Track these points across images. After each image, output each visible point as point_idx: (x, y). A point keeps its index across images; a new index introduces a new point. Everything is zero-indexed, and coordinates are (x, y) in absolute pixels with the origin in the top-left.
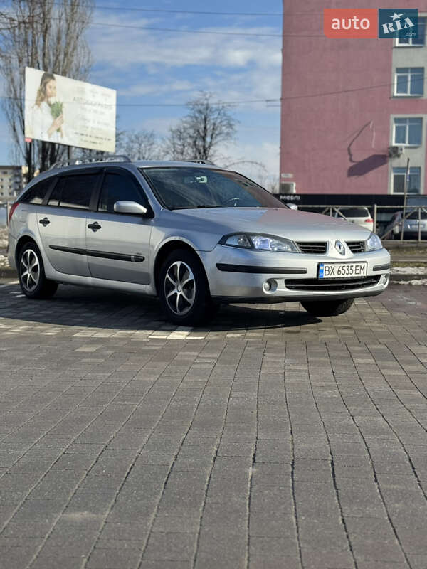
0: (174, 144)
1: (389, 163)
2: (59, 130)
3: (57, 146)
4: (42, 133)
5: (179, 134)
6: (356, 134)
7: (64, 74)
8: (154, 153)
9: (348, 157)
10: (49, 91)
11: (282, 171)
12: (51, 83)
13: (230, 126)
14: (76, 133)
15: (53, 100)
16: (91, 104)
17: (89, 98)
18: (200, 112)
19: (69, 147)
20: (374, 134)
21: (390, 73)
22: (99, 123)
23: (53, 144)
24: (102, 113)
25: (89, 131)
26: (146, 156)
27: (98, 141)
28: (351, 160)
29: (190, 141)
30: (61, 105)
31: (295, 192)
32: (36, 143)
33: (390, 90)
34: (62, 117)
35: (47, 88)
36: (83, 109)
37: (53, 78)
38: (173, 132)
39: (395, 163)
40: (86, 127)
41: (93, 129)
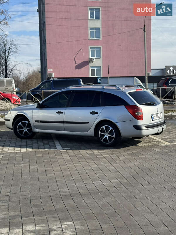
1: (89, 65)
6: (77, 54)
9: (75, 62)
13: (16, 48)
20: (83, 54)
21: (88, 30)
28: (76, 63)
31: (54, 77)
33: (88, 37)
39: (91, 64)
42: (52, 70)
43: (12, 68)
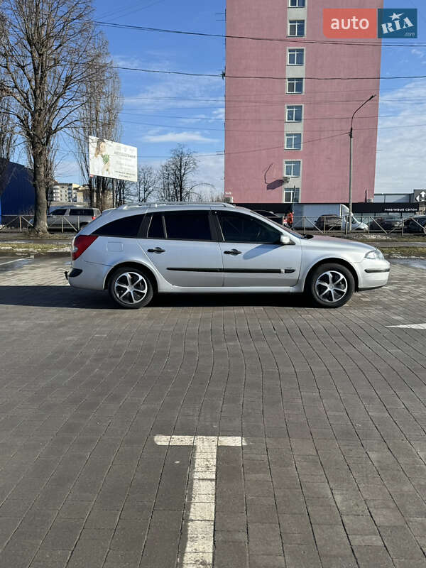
0: (163, 174)
1: (282, 186)
2: (107, 170)
4: (98, 172)
5: (166, 167)
6: (267, 170)
7: (109, 139)
8: (152, 179)
9: (265, 181)
10: (102, 148)
11: (225, 191)
12: (103, 144)
13: (195, 164)
14: (117, 172)
15: (104, 154)
16: (124, 155)
17: (122, 151)
18: (178, 156)
19: (113, 179)
20: (275, 170)
21: (283, 136)
22: (129, 166)
25: (123, 170)
26: (148, 180)
27: (128, 175)
29: (172, 172)
30: (108, 156)
31: (232, 202)
34: (109, 163)
36: (120, 158)
37: (103, 141)
38: (163, 167)
39: (286, 186)
40: (122, 168)
41: (125, 169)
42: (230, 193)
43: (188, 190)
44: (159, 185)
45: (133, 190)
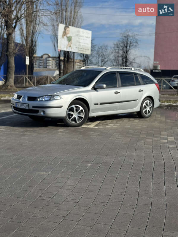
0: (115, 49)
2: (70, 46)
3: (70, 52)
4: (64, 48)
5: (117, 46)
7: (73, 26)
8: (107, 53)
10: (67, 32)
11: (154, 61)
12: (68, 29)
13: (136, 42)
14: (77, 48)
15: (68, 35)
16: (82, 37)
17: (81, 34)
18: (125, 37)
19: (74, 53)
22: (85, 43)
23: (68, 52)
24: (86, 40)
26: (104, 54)
27: (85, 50)
29: (121, 48)
30: (71, 37)
31: (159, 69)
32: (62, 51)
34: (71, 42)
35: (66, 31)
36: (79, 38)
37: (68, 27)
38: (115, 45)
40: (80, 45)
41: (82, 46)
42: (158, 62)
43: (131, 60)
44: (112, 57)
45: (94, 60)
